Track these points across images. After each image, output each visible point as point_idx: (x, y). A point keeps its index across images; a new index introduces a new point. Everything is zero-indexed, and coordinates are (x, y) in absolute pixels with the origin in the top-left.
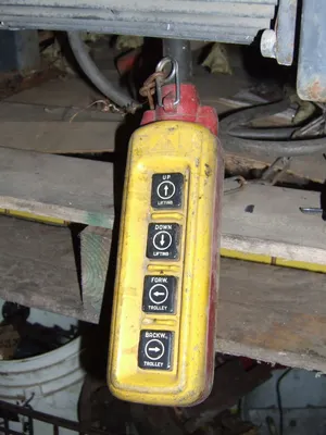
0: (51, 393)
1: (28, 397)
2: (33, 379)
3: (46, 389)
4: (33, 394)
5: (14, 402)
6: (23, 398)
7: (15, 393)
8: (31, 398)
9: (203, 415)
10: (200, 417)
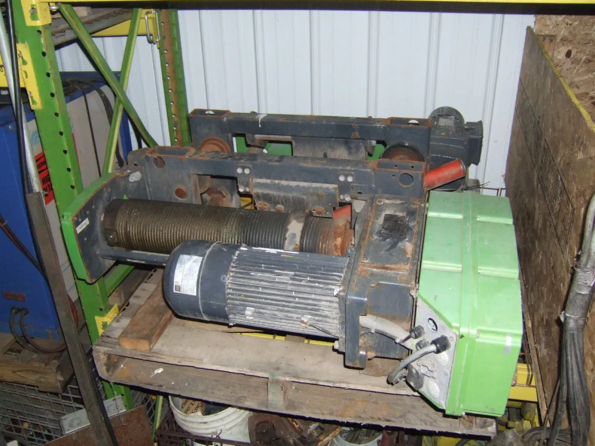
0: (231, 428)
1: (219, 432)
2: (221, 423)
3: (228, 427)
4: (221, 430)
5: (210, 436)
6: (215, 433)
7: (210, 431)
8: (221, 433)
9: (311, 427)
10: (310, 428)
